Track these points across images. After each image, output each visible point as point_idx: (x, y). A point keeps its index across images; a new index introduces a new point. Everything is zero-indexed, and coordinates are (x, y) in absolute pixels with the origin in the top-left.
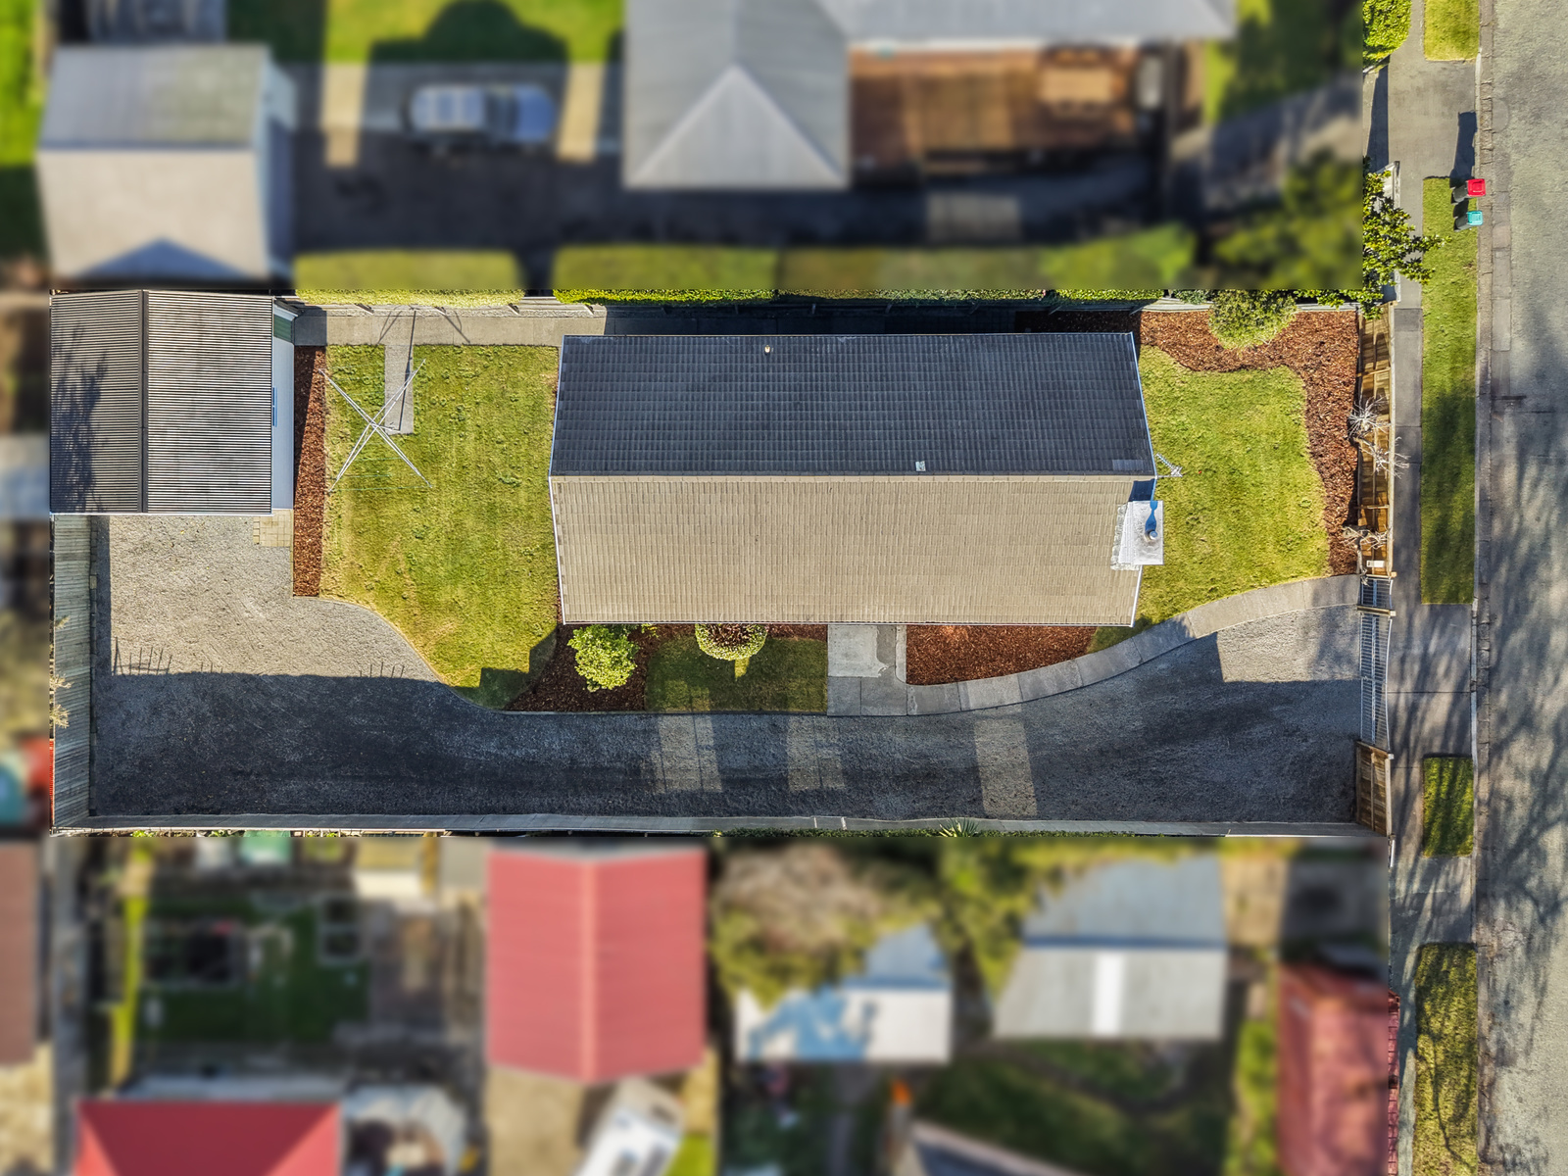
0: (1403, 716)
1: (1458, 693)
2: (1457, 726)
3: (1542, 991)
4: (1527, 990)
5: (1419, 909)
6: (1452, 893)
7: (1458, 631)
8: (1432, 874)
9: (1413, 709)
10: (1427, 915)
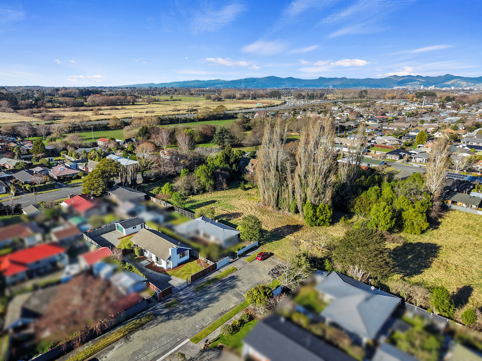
0: (179, 295)
1: (187, 298)
2: (182, 300)
3: (156, 326)
4: (155, 324)
5: (156, 310)
6: (161, 311)
7: (194, 294)
8: (163, 308)
9: (181, 295)
10: (157, 311)
